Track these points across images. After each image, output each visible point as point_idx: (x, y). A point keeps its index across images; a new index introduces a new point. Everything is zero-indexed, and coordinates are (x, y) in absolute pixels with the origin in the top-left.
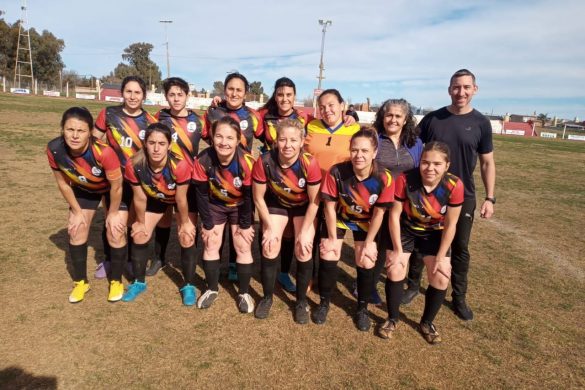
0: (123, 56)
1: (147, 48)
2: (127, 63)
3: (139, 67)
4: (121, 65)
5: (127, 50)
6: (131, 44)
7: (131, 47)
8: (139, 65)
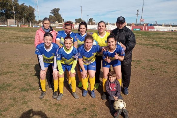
0: (51, 13)
1: (58, 10)
2: (52, 15)
3: (56, 16)
4: (50, 16)
5: (52, 11)
6: (53, 9)
7: (53, 10)
8: (56, 15)
